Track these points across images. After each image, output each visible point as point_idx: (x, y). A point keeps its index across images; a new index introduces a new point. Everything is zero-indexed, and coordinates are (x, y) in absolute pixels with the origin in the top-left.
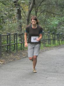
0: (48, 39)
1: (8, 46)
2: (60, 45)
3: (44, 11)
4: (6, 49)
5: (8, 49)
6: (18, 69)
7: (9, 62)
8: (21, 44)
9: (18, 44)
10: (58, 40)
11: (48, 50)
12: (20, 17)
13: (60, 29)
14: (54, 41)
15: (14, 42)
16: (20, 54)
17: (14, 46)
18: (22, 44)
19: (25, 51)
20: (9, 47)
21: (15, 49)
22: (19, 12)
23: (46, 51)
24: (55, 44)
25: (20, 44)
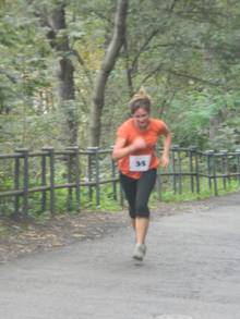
0: (172, 172)
1: (17, 196)
2: (216, 194)
3: (158, 69)
4: (13, 209)
5: (20, 210)
6: (49, 281)
7: (21, 256)
8: (70, 191)
9: (56, 191)
10: (210, 178)
11: (170, 215)
12: (69, 90)
13: (221, 137)
14: (195, 182)
15: (44, 183)
16: (63, 227)
17: (41, 196)
18: (74, 189)
19: (84, 215)
20: (21, 200)
21: (43, 209)
22: (67, 71)
23: (162, 215)
24: (198, 190)
25: (65, 191)
